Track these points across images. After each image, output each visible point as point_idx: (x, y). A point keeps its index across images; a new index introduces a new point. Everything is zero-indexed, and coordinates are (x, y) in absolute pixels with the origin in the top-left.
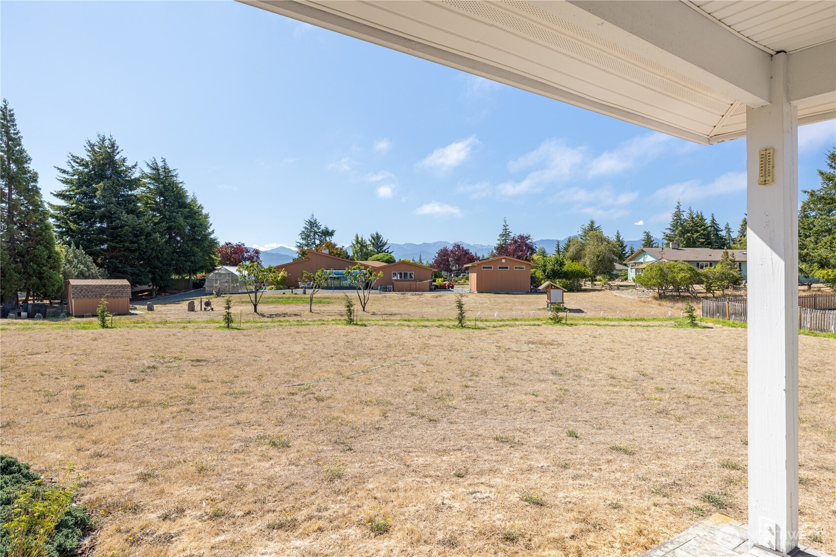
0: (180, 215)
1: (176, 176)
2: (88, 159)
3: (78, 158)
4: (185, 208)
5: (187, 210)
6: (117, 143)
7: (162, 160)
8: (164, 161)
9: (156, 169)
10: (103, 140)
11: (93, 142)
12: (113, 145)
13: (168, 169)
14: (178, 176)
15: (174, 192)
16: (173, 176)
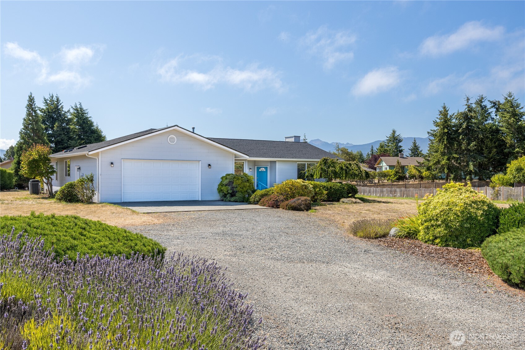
0: (92, 138)
1: (87, 113)
2: (44, 108)
3: (40, 108)
4: (94, 133)
5: (96, 135)
6: (60, 98)
7: (79, 103)
8: (80, 104)
9: (77, 110)
10: (52, 97)
11: (46, 98)
12: (58, 100)
13: (83, 109)
14: (89, 113)
15: (88, 124)
16: (85, 113)
